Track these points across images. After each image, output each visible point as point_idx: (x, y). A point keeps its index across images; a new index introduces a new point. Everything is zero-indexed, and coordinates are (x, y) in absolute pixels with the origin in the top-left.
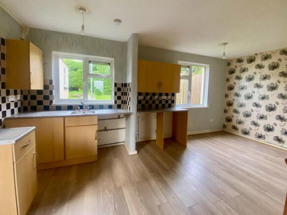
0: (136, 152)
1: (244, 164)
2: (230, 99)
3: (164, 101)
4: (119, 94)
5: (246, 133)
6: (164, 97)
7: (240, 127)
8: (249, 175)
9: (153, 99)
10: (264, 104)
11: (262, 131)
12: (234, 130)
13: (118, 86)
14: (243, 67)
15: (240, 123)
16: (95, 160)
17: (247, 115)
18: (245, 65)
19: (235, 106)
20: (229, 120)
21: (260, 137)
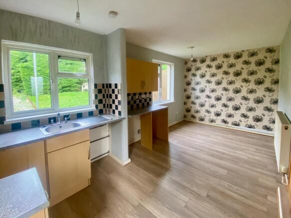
0: (129, 160)
1: (213, 145)
2: (188, 93)
3: (144, 100)
4: (100, 97)
5: (202, 120)
6: (143, 96)
7: (197, 115)
8: (223, 153)
9: (134, 99)
10: (213, 95)
11: (213, 117)
12: (192, 118)
13: (98, 88)
14: (197, 66)
15: (197, 112)
16: (88, 185)
17: (202, 105)
18: (198, 64)
19: (193, 99)
20: (188, 111)
21: (212, 121)
